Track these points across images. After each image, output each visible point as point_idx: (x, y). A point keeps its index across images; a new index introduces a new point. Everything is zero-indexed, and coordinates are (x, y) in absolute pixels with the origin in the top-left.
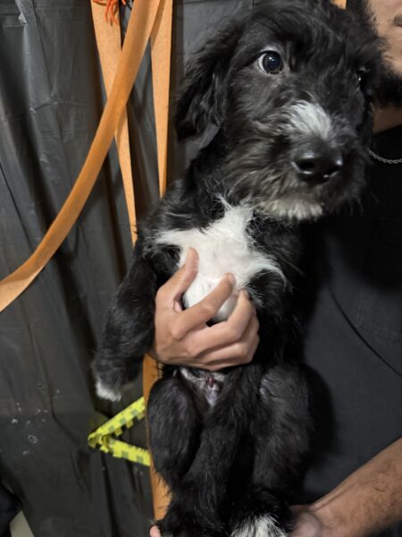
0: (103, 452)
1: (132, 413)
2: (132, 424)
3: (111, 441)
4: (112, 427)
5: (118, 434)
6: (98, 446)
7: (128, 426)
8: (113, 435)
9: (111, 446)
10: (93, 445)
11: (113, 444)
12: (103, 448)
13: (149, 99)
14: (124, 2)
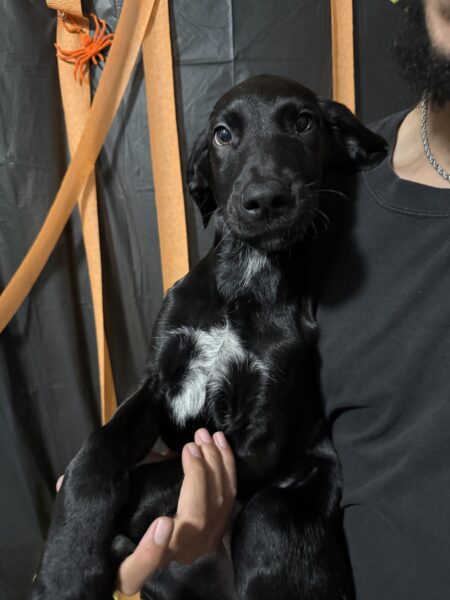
13: (120, 163)
14: (95, 62)
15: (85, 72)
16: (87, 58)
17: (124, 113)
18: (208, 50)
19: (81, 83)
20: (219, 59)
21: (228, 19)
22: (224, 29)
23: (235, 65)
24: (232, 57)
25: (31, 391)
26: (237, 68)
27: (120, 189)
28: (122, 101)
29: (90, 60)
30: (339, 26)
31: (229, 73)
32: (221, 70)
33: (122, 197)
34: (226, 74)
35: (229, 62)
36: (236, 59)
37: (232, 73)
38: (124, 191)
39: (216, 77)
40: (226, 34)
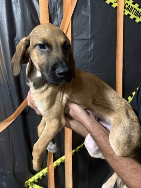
1: (42, 173)
4: (34, 179)
7: (40, 179)
8: (34, 182)
10: (26, 186)
11: (34, 186)
18: (83, 36)
20: (86, 38)
21: (89, 27)
22: (88, 30)
23: (91, 40)
24: (90, 38)
25: (28, 128)
26: (91, 41)
30: (119, 29)
31: (89, 42)
32: (87, 41)
34: (88, 42)
35: (89, 39)
36: (91, 38)
37: (90, 42)
39: (85, 43)
40: (89, 32)
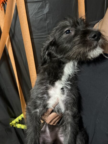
0: (14, 127)
1: (21, 117)
2: (22, 119)
3: (16, 124)
4: (16, 121)
5: (18, 122)
6: (13, 126)
7: (21, 120)
8: (17, 123)
9: (16, 125)
10: (11, 126)
11: (17, 125)
12: (14, 126)
13: (16, 32)
14: (4, 3)
15: (2, 6)
16: (2, 2)
17: (15, 18)
19: (2, 10)
26: (46, 2)
27: (17, 39)
28: (14, 14)
29: (3, 2)
32: (41, 3)
33: (17, 41)
34: (43, 4)
38: (18, 40)
